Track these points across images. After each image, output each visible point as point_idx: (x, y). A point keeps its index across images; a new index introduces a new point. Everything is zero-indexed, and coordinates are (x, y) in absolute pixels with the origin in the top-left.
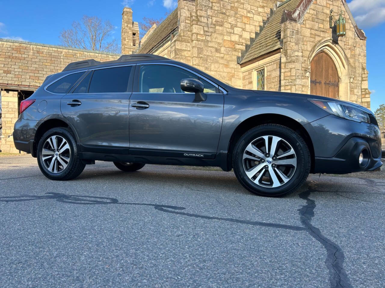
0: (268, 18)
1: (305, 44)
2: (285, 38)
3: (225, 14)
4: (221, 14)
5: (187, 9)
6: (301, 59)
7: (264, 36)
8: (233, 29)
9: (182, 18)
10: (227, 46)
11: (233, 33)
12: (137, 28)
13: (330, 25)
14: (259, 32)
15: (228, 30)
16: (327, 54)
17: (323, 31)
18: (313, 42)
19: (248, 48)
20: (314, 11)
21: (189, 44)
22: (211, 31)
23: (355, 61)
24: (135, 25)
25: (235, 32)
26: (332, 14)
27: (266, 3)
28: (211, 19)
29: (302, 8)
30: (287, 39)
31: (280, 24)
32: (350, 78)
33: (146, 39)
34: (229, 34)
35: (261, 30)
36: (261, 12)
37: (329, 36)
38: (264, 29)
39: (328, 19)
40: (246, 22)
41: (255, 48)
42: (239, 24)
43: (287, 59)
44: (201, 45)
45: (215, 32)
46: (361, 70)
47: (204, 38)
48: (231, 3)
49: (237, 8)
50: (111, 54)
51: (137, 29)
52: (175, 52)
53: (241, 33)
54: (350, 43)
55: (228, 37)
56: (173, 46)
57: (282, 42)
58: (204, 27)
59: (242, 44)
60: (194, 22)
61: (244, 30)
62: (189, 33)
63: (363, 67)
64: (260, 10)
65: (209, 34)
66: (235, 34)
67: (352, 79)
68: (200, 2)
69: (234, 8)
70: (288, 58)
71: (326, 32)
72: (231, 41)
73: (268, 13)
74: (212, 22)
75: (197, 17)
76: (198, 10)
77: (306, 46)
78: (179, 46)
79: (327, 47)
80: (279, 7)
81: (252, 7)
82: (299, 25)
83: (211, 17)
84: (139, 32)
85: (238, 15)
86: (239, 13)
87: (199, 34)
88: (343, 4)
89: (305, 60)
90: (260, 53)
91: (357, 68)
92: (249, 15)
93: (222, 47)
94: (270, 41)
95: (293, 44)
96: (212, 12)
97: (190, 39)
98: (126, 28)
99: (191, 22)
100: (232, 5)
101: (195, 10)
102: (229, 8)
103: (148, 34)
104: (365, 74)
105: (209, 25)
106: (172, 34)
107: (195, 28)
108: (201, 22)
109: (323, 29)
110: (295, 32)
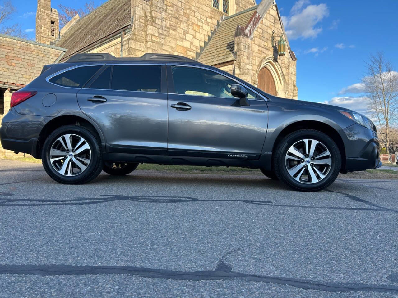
0: (215, 29)
1: (254, 58)
2: (238, 51)
3: (177, 19)
4: (174, 19)
5: (141, 8)
6: (251, 72)
7: (214, 46)
8: (185, 35)
9: (137, 16)
10: (179, 51)
11: (185, 39)
12: (55, 16)
13: (272, 44)
14: (207, 41)
15: (180, 35)
16: (268, 70)
17: (267, 49)
18: (260, 57)
19: (198, 56)
20: (261, 30)
21: (143, 44)
22: (165, 34)
23: (288, 79)
24: (54, 13)
25: (187, 39)
26: (274, 35)
27: (214, 15)
28: (165, 22)
29: (252, 26)
30: (241, 52)
31: (234, 37)
32: (285, 93)
33: (67, 30)
34: (181, 40)
35: (209, 40)
36: (209, 22)
37: (271, 54)
38: (212, 39)
39: (271, 39)
40: (197, 30)
41: (205, 56)
42: (190, 31)
43: (240, 71)
44: (155, 47)
45: (169, 35)
46: (292, 86)
47: (158, 40)
48: (183, 9)
49: (189, 15)
50: (33, 43)
51: (56, 18)
52: (128, 50)
53: (192, 40)
54: (286, 63)
55: (181, 42)
56: (126, 44)
57: (235, 55)
58: (159, 29)
59: (192, 51)
60: (149, 23)
61: (194, 37)
62: (143, 33)
63: (294, 84)
64: (209, 20)
65: (163, 37)
66: (187, 40)
67: (287, 94)
68: (155, 3)
69: (186, 15)
70: (242, 70)
71: (269, 50)
72: (183, 47)
73: (215, 24)
74: (166, 25)
75: (152, 17)
76: (152, 10)
77: (255, 61)
78: (133, 46)
79: (268, 64)
80: (224, 20)
81: (201, 15)
82: (250, 40)
83: (165, 20)
84: (58, 21)
85: (190, 22)
86: (190, 20)
87: (154, 36)
88: (282, 27)
89: (254, 74)
90: (212, 62)
91: (290, 85)
92: (199, 23)
93: (175, 51)
94: (222, 52)
95: (246, 58)
96: (166, 15)
97: (144, 39)
98: (43, 14)
99: (145, 22)
100: (185, 11)
101: (149, 10)
102: (182, 13)
103: (70, 25)
104: (295, 90)
105: (163, 28)
106: (124, 31)
107: (150, 29)
108: (156, 23)
109: (267, 47)
110: (247, 46)
